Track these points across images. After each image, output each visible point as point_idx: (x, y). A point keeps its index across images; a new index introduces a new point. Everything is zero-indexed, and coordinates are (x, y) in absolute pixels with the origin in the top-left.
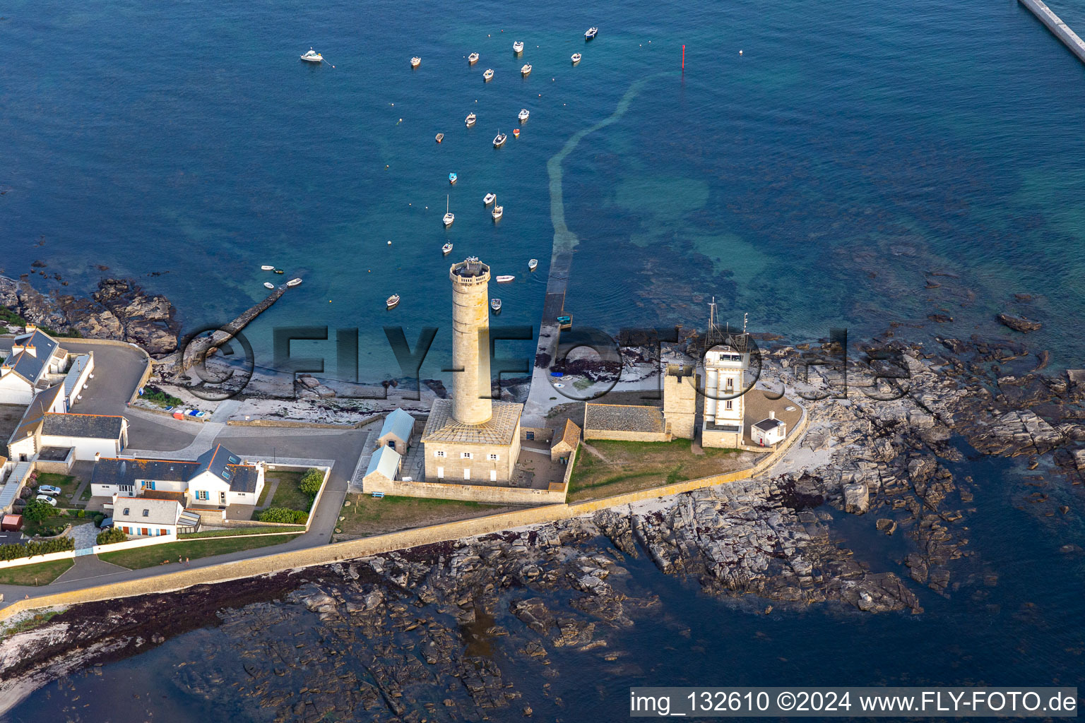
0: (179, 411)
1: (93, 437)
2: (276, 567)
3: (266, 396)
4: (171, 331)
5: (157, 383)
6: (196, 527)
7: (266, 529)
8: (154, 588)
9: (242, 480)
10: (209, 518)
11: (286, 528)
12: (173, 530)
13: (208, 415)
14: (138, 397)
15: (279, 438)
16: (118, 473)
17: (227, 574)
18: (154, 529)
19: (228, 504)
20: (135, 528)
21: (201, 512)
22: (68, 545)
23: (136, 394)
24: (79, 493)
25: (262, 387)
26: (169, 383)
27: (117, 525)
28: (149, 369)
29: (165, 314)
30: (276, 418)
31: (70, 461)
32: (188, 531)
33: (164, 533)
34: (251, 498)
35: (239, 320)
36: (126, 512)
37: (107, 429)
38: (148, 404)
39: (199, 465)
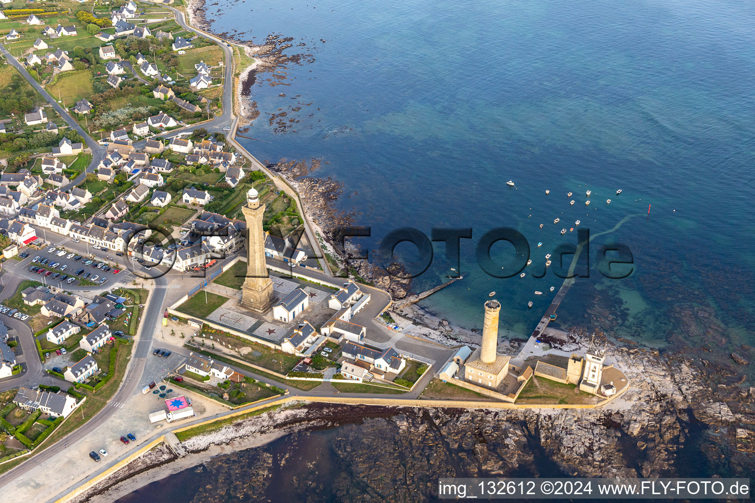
0: (391, 326)
1: (351, 332)
2: (393, 404)
3: (427, 326)
4: (405, 290)
5: (390, 311)
6: (370, 380)
7: (395, 386)
9: (395, 364)
10: (377, 376)
11: (403, 387)
12: (361, 379)
13: (401, 329)
14: (380, 316)
15: (421, 346)
16: (354, 349)
18: (354, 377)
19: (388, 372)
20: (348, 375)
21: (374, 374)
22: (321, 376)
23: (380, 314)
24: (339, 353)
25: (427, 321)
26: (395, 312)
27: (342, 372)
28: (390, 305)
29: (407, 282)
30: (424, 337)
31: (341, 339)
32: (367, 381)
33: (358, 379)
34: (397, 372)
35: (432, 290)
36: (346, 368)
37: (356, 330)
38: (382, 320)
39: (382, 353)
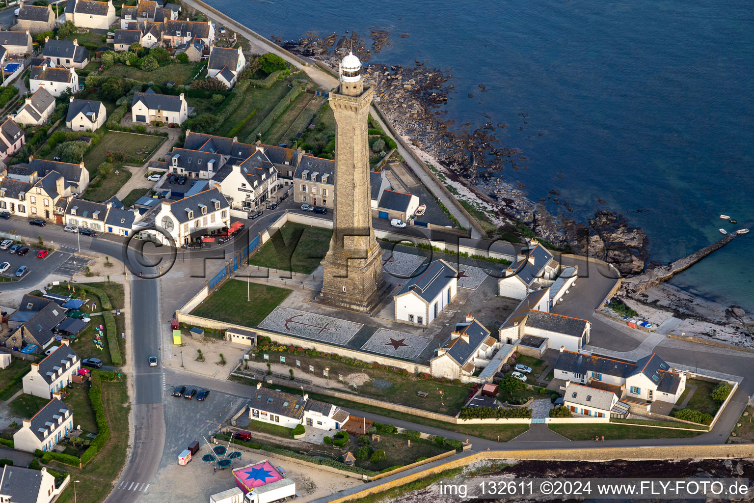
0: (633, 321)
1: (563, 333)
2: (680, 455)
3: (703, 319)
4: (641, 257)
5: (622, 296)
6: (625, 415)
7: (679, 424)
8: (585, 457)
9: (667, 383)
10: (637, 408)
11: (694, 426)
12: (608, 414)
13: (655, 327)
14: (605, 306)
15: (704, 353)
16: (576, 363)
17: (642, 455)
18: (593, 411)
19: (654, 400)
20: (580, 408)
21: (631, 404)
22: (527, 414)
23: (604, 303)
24: (545, 374)
25: (701, 311)
26: (631, 298)
27: (566, 404)
28: (618, 285)
29: (639, 243)
30: (706, 337)
31: (543, 349)
32: (619, 417)
33: (600, 415)
34: (672, 398)
35: (695, 255)
36: (575, 395)
37: (574, 329)
38: (612, 312)
39: (637, 367)
